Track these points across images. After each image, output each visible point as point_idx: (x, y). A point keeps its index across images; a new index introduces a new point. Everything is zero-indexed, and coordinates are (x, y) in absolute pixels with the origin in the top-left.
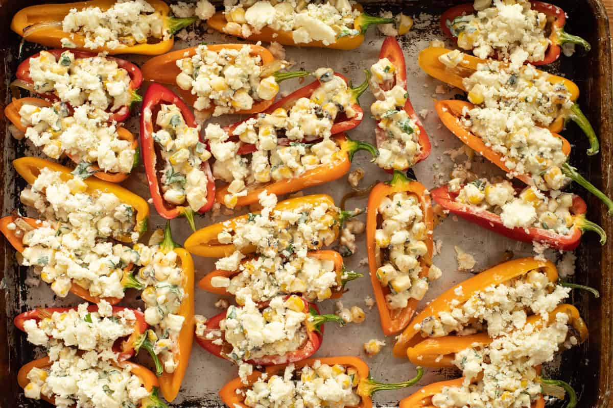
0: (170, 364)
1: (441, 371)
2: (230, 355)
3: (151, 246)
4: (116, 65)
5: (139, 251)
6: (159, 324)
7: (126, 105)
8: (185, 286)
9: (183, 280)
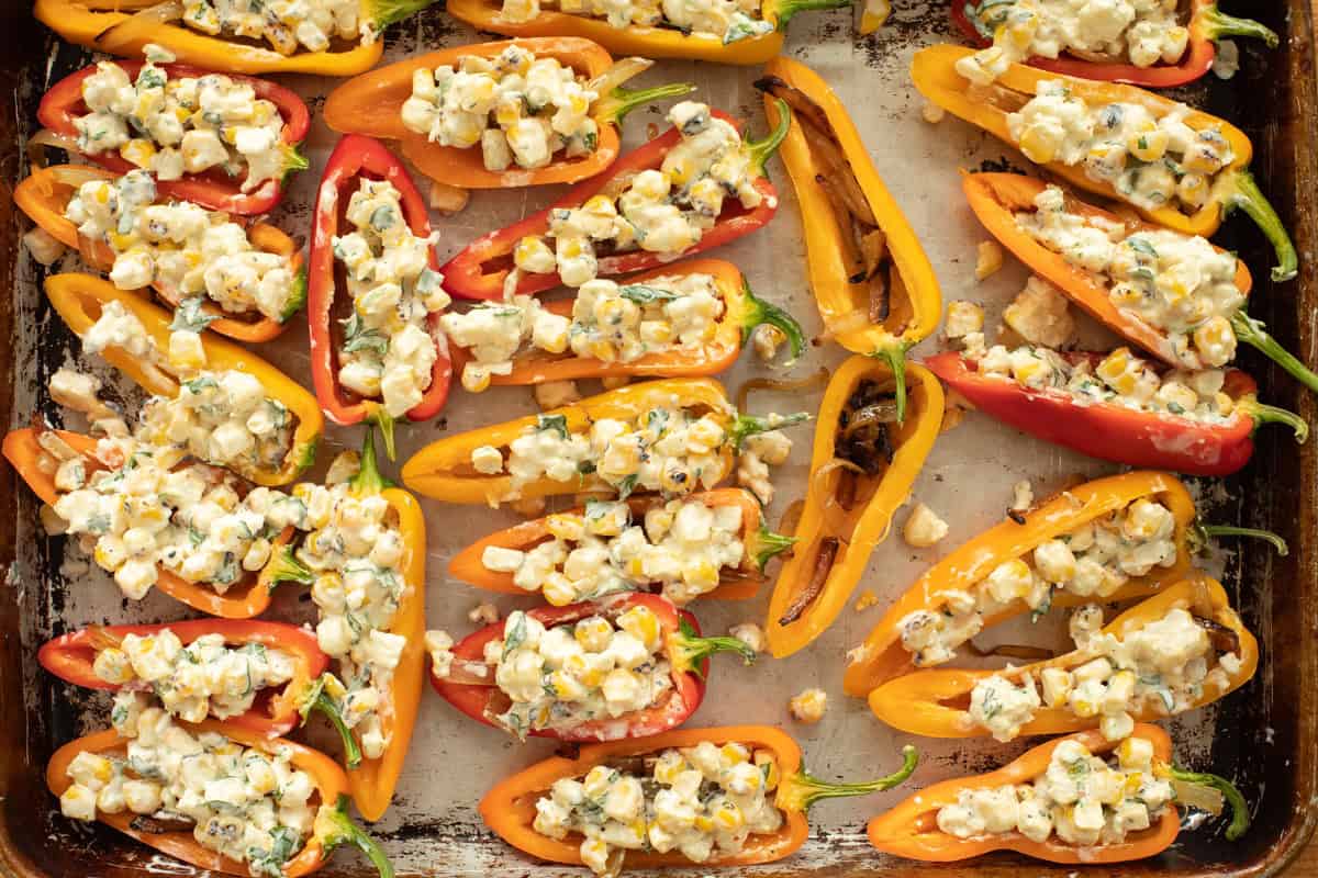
0: (374, 740)
1: (955, 757)
2: (505, 718)
3: (332, 485)
4: (252, 93)
5: (304, 499)
6: (349, 654)
7: (273, 177)
8: (406, 569)
9: (403, 559)
